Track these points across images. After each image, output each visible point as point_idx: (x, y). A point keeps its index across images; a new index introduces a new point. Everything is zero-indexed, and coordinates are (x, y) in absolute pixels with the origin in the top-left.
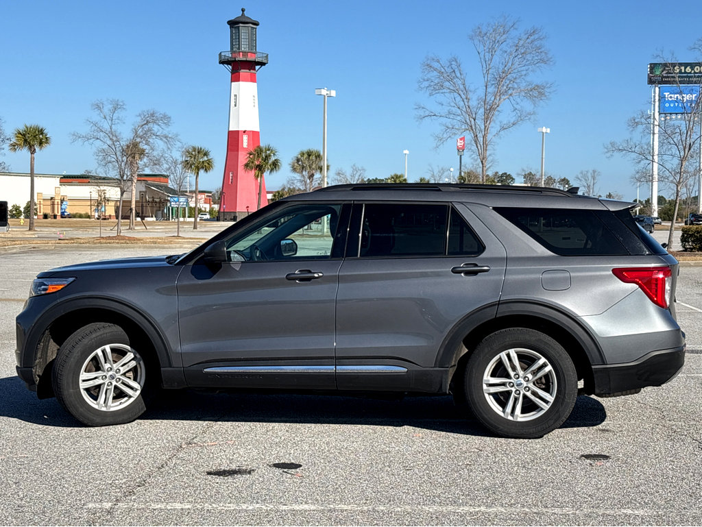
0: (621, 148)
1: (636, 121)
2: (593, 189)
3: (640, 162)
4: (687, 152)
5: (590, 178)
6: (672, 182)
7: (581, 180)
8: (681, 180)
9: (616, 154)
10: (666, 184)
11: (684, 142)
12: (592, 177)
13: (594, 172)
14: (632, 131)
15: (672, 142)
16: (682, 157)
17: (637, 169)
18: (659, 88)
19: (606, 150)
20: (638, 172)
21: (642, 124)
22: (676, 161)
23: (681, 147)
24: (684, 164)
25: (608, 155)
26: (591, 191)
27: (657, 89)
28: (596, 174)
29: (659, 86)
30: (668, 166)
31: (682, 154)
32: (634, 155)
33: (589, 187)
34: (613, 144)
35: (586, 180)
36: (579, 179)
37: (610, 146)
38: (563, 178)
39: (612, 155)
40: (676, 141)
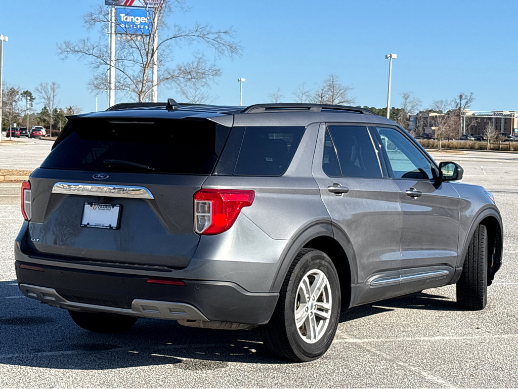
0: (76, 49)
1: (94, 17)
2: (53, 100)
3: (98, 67)
4: (149, 58)
5: (50, 90)
6: (134, 91)
7: (41, 92)
8: (144, 90)
9: (71, 56)
10: (127, 93)
11: (147, 47)
12: (52, 89)
13: (54, 84)
14: (89, 28)
15: (134, 45)
16: (145, 63)
17: (95, 74)
18: (116, 9)
19: (60, 51)
20: (97, 79)
21: (100, 21)
22: (138, 68)
23: (143, 52)
24: (146, 71)
25: (62, 56)
26: (51, 103)
27: (113, 9)
28: (55, 86)
29: (116, 7)
30: (130, 72)
31: (145, 59)
32: (92, 59)
33: (49, 99)
34: (67, 44)
35: (46, 92)
36: (39, 91)
37: (64, 46)
38: (26, 90)
39: (67, 57)
40: (138, 45)
